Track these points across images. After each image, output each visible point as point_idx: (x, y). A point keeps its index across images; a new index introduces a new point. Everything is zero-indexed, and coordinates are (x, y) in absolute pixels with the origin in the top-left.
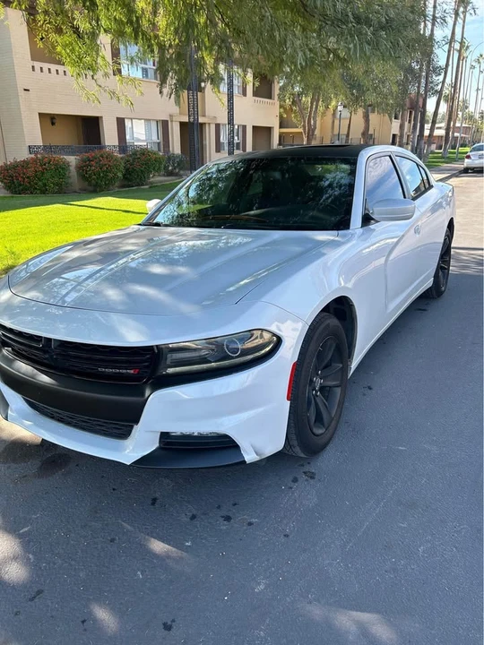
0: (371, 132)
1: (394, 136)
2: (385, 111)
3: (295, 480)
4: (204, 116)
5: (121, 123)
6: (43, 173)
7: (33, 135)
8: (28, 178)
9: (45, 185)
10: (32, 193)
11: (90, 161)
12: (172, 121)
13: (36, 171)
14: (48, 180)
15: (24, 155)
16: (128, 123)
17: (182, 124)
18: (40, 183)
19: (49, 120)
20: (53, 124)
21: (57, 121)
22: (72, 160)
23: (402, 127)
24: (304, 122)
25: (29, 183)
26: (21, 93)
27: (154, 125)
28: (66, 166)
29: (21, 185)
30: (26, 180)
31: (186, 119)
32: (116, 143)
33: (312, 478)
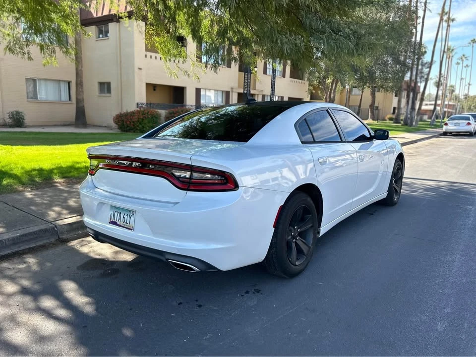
0: (376, 105)
1: (394, 108)
2: (386, 90)
3: (247, 292)
4: (255, 89)
5: (198, 91)
6: (143, 120)
7: (139, 97)
8: (133, 122)
9: (143, 127)
10: (134, 132)
11: (174, 114)
12: (232, 92)
13: (139, 119)
14: (145, 124)
15: (133, 108)
16: (202, 92)
17: (239, 94)
18: (140, 126)
19: (152, 88)
20: (154, 90)
21: (157, 89)
22: (163, 113)
23: (399, 101)
24: (327, 96)
25: (134, 125)
26: (136, 70)
27: (220, 94)
28: (159, 115)
29: (128, 126)
30: (132, 123)
31: (242, 91)
32: (194, 103)
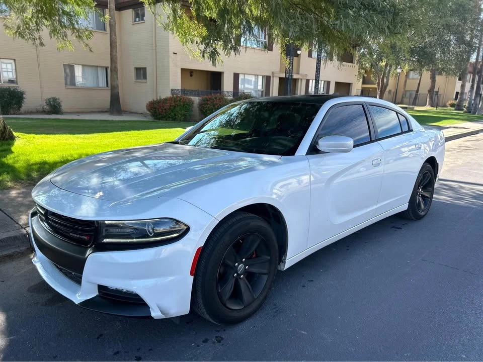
0: (436, 89)
1: (457, 93)
2: (448, 74)
3: (205, 341)
4: (298, 73)
5: (236, 76)
6: (175, 107)
7: (175, 82)
8: (165, 110)
9: (175, 115)
10: (166, 120)
11: (207, 101)
12: (273, 77)
13: (171, 106)
14: (178, 112)
15: (168, 94)
16: (241, 77)
17: (281, 79)
18: (172, 114)
19: (188, 73)
20: (191, 76)
21: (194, 74)
22: (196, 100)
23: (463, 86)
24: (379, 80)
25: (165, 113)
26: (171, 55)
27: (260, 78)
28: (192, 102)
29: (160, 114)
30: (164, 111)
31: (283, 75)
32: (232, 90)
33: (219, 342)
